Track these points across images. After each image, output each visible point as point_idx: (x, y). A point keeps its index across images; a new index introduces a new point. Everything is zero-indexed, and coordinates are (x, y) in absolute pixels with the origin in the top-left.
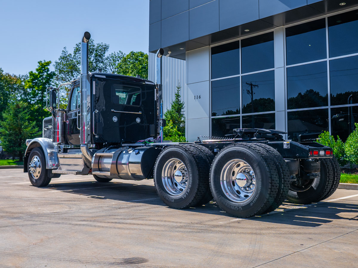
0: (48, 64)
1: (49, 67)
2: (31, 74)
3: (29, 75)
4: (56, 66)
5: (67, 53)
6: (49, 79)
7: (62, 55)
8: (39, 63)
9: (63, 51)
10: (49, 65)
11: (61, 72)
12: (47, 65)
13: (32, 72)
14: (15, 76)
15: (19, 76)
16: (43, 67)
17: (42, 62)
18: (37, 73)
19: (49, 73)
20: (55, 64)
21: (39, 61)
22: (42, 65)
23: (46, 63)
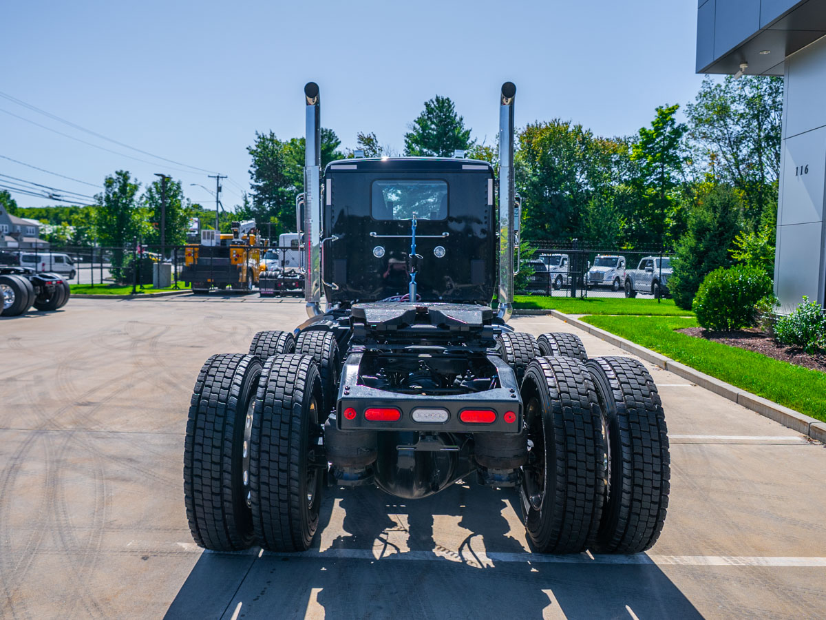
0: (673, 110)
1: (673, 116)
2: (643, 132)
3: (638, 135)
4: (688, 112)
5: (711, 84)
6: (675, 140)
7: (702, 89)
8: (657, 110)
9: (704, 82)
10: (673, 113)
11: (699, 121)
12: (671, 114)
13: (643, 129)
14: (618, 139)
15: (625, 138)
16: (665, 117)
17: (662, 107)
18: (652, 128)
19: (675, 126)
20: (686, 108)
21: (658, 107)
22: (662, 113)
23: (670, 110)
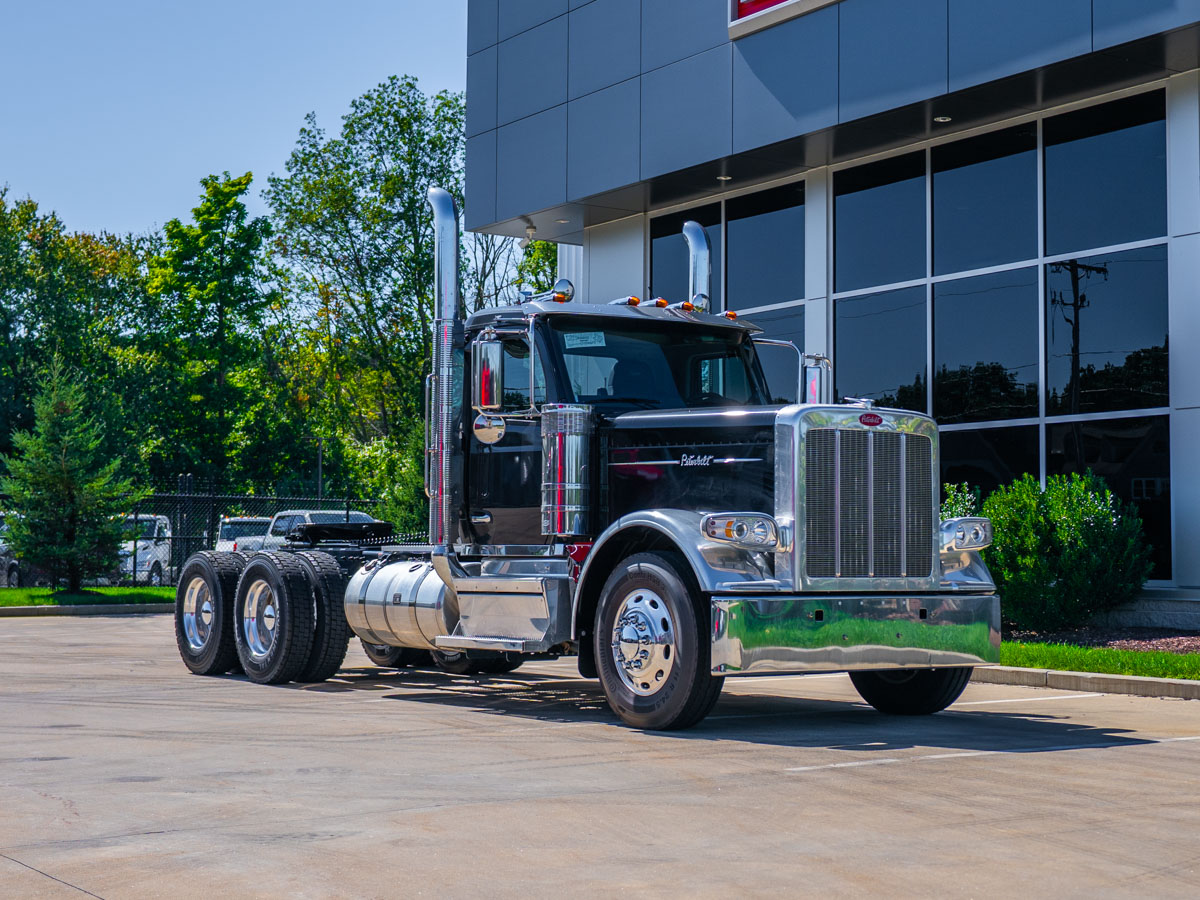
0: (241, 186)
1: (240, 199)
2: (175, 231)
3: (164, 235)
4: (273, 195)
5: (318, 137)
6: (245, 252)
7: (301, 148)
8: (205, 183)
9: (303, 130)
10: (241, 192)
11: (296, 218)
12: (236, 194)
13: (176, 224)
14: (112, 240)
15: (129, 238)
16: (222, 198)
17: (217, 179)
18: (196, 225)
19: (246, 223)
20: (267, 187)
21: (207, 176)
22: (217, 192)
23: (233, 185)
